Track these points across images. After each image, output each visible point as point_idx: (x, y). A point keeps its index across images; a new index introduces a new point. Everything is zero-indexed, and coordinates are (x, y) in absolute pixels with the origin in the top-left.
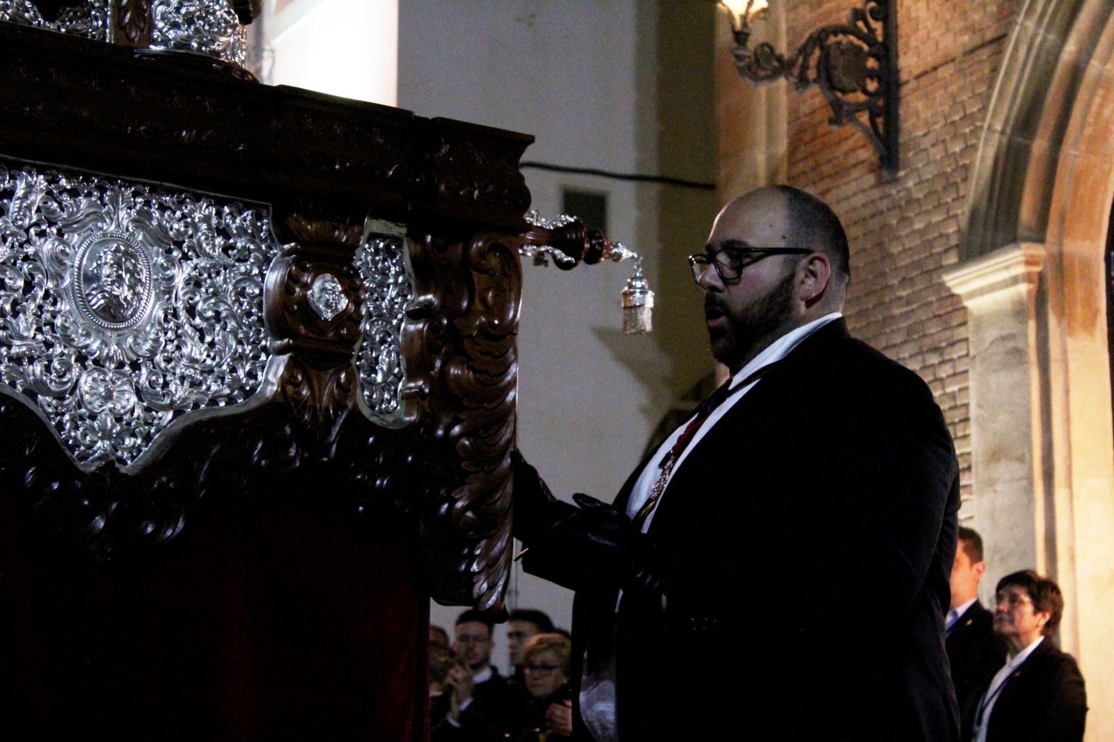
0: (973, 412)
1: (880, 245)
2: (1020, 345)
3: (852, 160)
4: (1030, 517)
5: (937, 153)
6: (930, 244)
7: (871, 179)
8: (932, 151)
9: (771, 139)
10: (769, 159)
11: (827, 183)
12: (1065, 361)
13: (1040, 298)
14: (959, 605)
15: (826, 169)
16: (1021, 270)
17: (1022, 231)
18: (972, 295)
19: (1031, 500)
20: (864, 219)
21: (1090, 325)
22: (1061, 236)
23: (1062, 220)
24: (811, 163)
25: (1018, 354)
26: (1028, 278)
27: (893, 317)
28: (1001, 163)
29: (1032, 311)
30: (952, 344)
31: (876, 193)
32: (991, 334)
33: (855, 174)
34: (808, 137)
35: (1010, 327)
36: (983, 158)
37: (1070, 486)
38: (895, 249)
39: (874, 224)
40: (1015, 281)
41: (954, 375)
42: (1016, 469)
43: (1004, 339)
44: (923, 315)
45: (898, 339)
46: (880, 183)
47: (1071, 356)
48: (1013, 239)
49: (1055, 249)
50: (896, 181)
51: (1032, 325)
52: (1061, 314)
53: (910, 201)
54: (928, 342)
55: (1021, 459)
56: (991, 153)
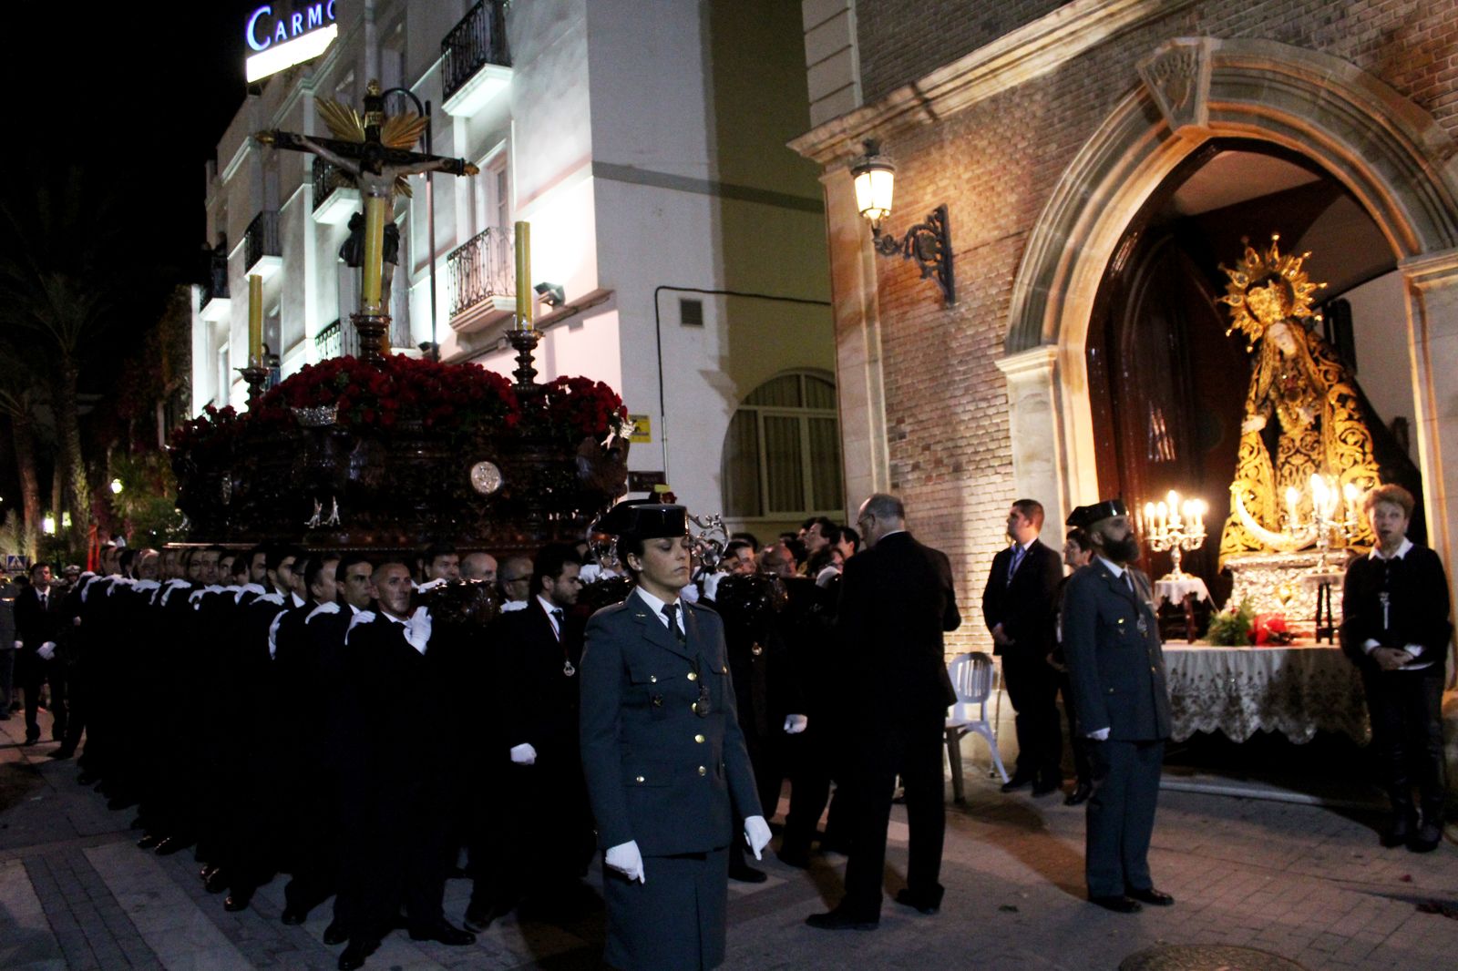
0: (1013, 433)
1: (945, 342)
2: (1044, 399)
3: (923, 295)
4: (1056, 493)
5: (980, 294)
6: (979, 342)
7: (936, 307)
8: (977, 293)
9: (868, 283)
10: (867, 295)
11: (906, 308)
12: (1071, 408)
13: (1056, 375)
14: (1025, 543)
15: (904, 300)
16: (1046, 359)
17: (1044, 338)
18: (1013, 372)
19: (1055, 482)
20: (932, 328)
21: (1080, 388)
22: (1066, 341)
23: (1067, 331)
24: (894, 296)
25: (1045, 404)
26: (1048, 364)
27: (955, 381)
28: (1029, 301)
29: (1051, 382)
30: (996, 397)
31: (942, 314)
32: (1025, 393)
33: (925, 304)
34: (892, 282)
35: (1038, 389)
36: (1018, 299)
37: (1077, 475)
38: (954, 345)
39: (940, 331)
40: (1041, 365)
41: (998, 413)
42: (1046, 466)
43: (1034, 395)
44: (974, 381)
45: (958, 393)
46: (942, 308)
47: (1075, 406)
48: (1038, 343)
49: (1063, 348)
50: (952, 308)
51: (1051, 389)
52: (1069, 382)
53: (963, 319)
54: (978, 396)
55: (1048, 461)
56: (1022, 296)
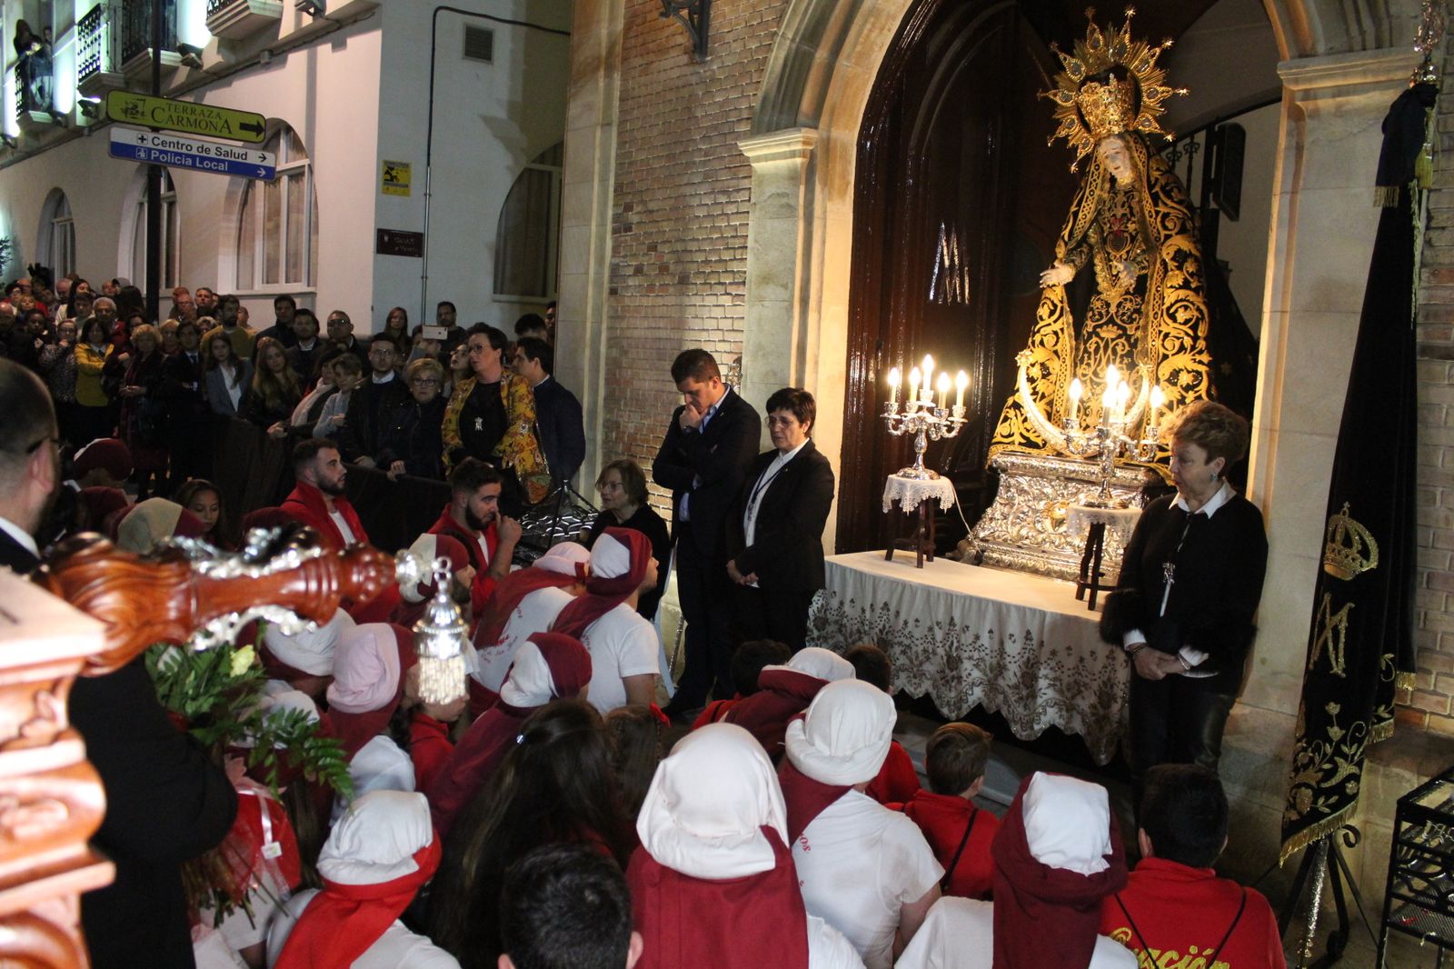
0: (750, 243)
1: (689, 109)
2: (792, 202)
3: (672, 43)
4: (788, 329)
5: (737, 47)
6: (726, 114)
7: (685, 59)
8: (734, 45)
9: (612, 20)
10: (610, 34)
11: (652, 57)
12: (825, 219)
13: (810, 169)
15: (651, 46)
16: (800, 147)
17: (801, 118)
18: (758, 159)
19: (791, 317)
20: (678, 88)
21: (843, 193)
22: (830, 125)
23: (832, 113)
25: (791, 208)
26: (803, 154)
27: (694, 163)
28: (789, 64)
29: (803, 180)
30: (738, 191)
31: (690, 69)
32: (770, 190)
33: (673, 53)
34: (639, 21)
35: (785, 187)
36: (776, 58)
37: (819, 312)
38: (699, 113)
39: (685, 93)
40: (793, 154)
41: (737, 213)
42: (782, 294)
43: (780, 195)
44: (717, 165)
45: (696, 179)
46: (692, 63)
47: (830, 217)
48: (793, 124)
49: (825, 134)
50: (704, 63)
51: (802, 188)
52: (825, 184)
53: (713, 80)
54: (719, 186)
55: (785, 287)
56: (782, 55)
